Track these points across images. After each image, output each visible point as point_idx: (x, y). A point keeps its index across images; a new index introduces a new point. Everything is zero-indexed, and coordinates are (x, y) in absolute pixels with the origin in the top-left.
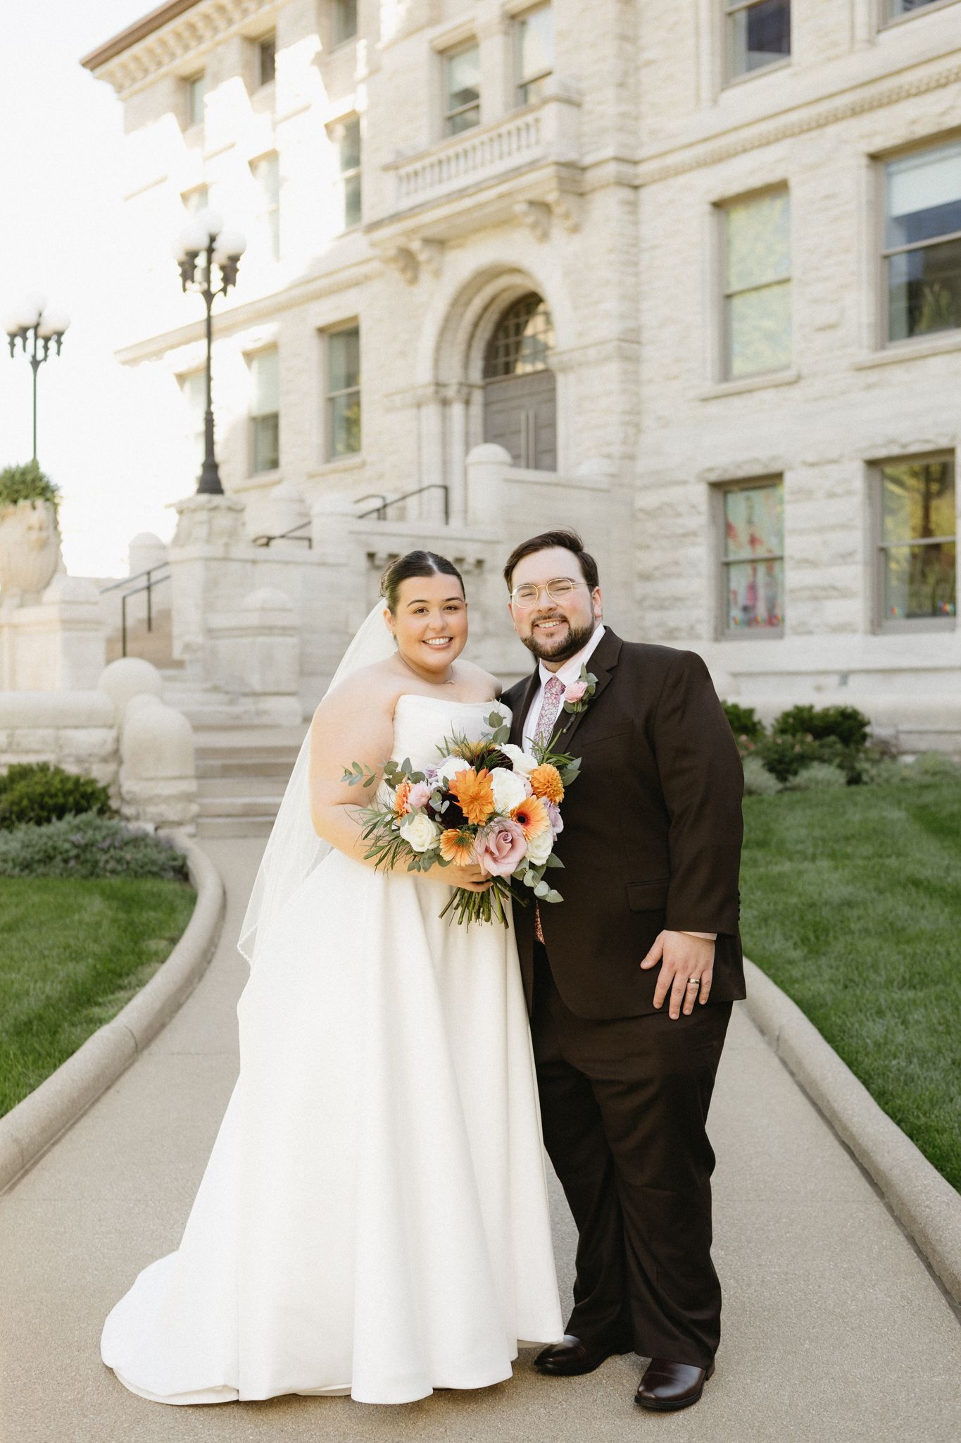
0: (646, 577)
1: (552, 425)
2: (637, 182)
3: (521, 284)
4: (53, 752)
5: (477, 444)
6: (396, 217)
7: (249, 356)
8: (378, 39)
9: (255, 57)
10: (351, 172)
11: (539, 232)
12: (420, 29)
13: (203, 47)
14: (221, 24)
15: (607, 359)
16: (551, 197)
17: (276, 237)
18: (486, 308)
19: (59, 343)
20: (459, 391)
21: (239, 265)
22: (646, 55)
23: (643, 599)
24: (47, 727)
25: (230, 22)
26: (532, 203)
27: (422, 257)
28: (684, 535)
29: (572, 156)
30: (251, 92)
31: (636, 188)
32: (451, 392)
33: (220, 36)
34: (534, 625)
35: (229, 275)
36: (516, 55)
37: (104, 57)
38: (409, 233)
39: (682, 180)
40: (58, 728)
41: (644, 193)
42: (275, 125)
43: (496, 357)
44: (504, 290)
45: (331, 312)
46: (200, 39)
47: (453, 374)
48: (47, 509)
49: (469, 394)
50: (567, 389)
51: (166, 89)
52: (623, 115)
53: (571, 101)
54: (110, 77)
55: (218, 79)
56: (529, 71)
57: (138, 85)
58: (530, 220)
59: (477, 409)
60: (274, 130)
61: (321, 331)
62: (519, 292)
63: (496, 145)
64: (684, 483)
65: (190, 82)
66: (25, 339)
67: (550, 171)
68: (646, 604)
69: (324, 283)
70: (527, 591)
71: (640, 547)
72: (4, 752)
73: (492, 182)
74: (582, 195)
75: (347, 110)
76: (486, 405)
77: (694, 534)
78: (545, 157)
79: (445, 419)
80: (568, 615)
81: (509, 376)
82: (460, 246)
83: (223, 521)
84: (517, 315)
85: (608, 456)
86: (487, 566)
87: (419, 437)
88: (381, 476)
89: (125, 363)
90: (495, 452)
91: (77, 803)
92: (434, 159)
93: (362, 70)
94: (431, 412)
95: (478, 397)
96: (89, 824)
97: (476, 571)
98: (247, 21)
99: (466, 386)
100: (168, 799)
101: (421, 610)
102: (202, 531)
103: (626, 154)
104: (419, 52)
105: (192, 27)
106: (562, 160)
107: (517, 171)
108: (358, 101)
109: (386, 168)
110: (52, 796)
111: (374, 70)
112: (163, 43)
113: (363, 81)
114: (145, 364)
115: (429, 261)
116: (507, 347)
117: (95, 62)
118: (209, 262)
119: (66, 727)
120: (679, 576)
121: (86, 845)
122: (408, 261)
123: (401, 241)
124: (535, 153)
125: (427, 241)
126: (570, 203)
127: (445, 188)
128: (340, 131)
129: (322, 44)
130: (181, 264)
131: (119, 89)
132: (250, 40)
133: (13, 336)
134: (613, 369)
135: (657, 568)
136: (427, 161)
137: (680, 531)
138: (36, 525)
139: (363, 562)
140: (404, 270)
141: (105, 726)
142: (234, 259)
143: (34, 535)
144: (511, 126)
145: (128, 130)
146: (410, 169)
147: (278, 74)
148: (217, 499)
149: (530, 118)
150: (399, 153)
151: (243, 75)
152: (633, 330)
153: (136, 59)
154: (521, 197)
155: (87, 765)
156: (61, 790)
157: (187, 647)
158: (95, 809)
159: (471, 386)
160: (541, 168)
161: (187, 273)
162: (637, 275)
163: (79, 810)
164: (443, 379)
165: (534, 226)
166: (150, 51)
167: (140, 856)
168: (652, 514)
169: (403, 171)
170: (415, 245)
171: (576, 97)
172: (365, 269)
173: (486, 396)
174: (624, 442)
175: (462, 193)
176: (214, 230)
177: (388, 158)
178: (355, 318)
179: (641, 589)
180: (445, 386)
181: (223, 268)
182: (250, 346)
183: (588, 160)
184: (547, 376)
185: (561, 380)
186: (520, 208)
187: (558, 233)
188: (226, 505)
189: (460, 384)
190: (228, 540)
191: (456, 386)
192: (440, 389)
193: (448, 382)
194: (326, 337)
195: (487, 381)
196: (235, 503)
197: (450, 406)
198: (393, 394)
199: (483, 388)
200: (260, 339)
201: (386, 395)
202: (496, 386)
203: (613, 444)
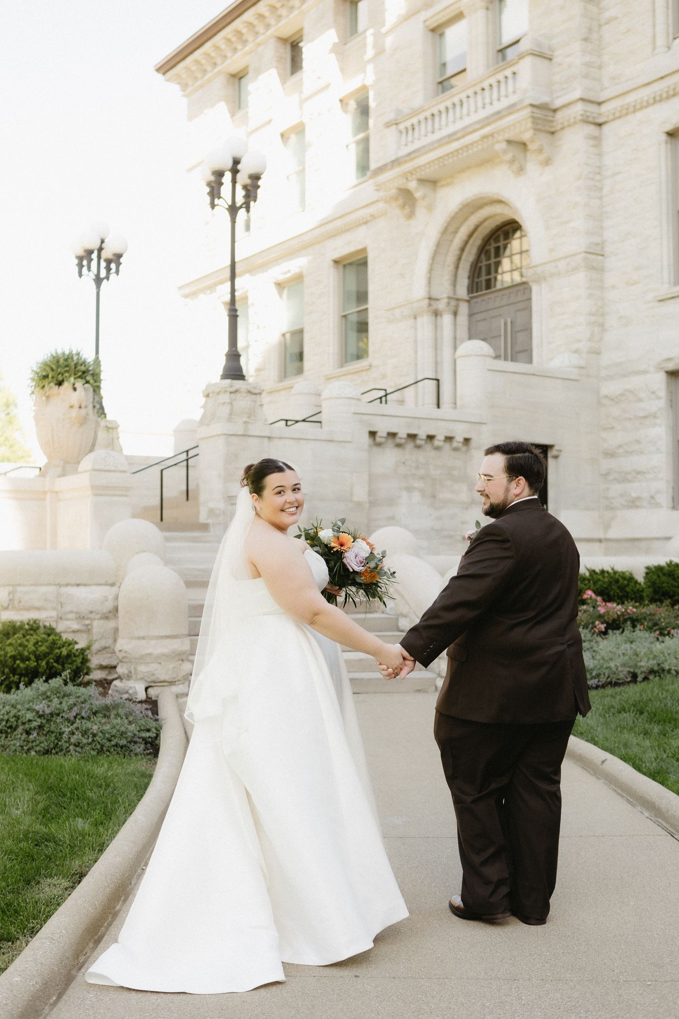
0: (610, 454)
1: (528, 329)
2: (600, 121)
3: (502, 214)
4: (54, 609)
5: (462, 341)
6: (396, 162)
7: (280, 286)
8: (383, 24)
9: (287, 53)
10: (361, 135)
11: (516, 166)
12: (416, 12)
13: (247, 49)
14: (261, 29)
15: (575, 269)
16: (526, 136)
17: (303, 194)
18: (471, 235)
19: (118, 264)
20: (448, 304)
21: (260, 183)
22: (607, 15)
23: (608, 474)
24: (50, 584)
25: (268, 26)
26: (509, 142)
27: (418, 195)
28: (645, 417)
29: (544, 99)
30: (284, 81)
31: (600, 125)
32: (441, 305)
33: (261, 38)
35: (251, 192)
36: (495, 25)
37: (173, 63)
38: (407, 176)
39: (639, 115)
40: (60, 585)
41: (605, 128)
42: (302, 103)
43: (479, 276)
44: (485, 220)
45: (343, 247)
46: (245, 42)
47: (443, 289)
48: (86, 390)
49: (457, 306)
50: (540, 298)
51: (219, 84)
52: (588, 64)
53: (543, 56)
54: (178, 80)
55: (258, 72)
56: (507, 39)
57: (199, 82)
58: (509, 156)
59: (463, 319)
60: (301, 107)
61: (336, 262)
62: (498, 221)
63: (479, 97)
64: (645, 372)
65: (238, 77)
66: (90, 260)
67: (527, 112)
68: (611, 478)
69: (338, 223)
71: (605, 429)
72: (6, 608)
73: (477, 126)
74: (553, 133)
75: (359, 85)
76: (471, 315)
77: (655, 416)
78: (522, 101)
79: (436, 327)
81: (489, 291)
82: (449, 184)
83: (243, 402)
84: (497, 240)
85: (576, 351)
86: (473, 443)
87: (416, 342)
88: (384, 376)
89: (186, 296)
90: (479, 346)
91: (50, 667)
92: (428, 114)
93: (370, 52)
94: (425, 321)
95: (464, 308)
96: (56, 692)
97: (464, 449)
98: (280, 24)
99: (454, 299)
100: (158, 659)
102: (225, 411)
103: (592, 96)
104: (417, 30)
105: (239, 33)
106: (536, 103)
107: (499, 115)
108: (369, 77)
109: (388, 125)
110: (24, 659)
111: (380, 51)
112: (217, 48)
113: (369, 61)
114: (201, 296)
115: (424, 197)
116: (488, 267)
117: (166, 67)
118: (234, 182)
119: (67, 585)
120: (641, 452)
121: (52, 714)
122: (406, 199)
123: (401, 183)
124: (513, 99)
125: (422, 181)
126: (543, 140)
127: (438, 135)
128: (352, 105)
129: (338, 37)
130: (209, 184)
131: (184, 86)
132: (283, 40)
133: (80, 259)
134: (581, 277)
135: (620, 446)
136: (422, 117)
137: (641, 414)
138: (77, 405)
139: (366, 439)
140: (403, 207)
141: (106, 584)
142: (255, 178)
143: (74, 413)
144: (492, 80)
145: (191, 118)
146: (408, 124)
147: (305, 64)
148: (238, 384)
149: (508, 73)
150: (399, 111)
151: (277, 68)
152: (597, 244)
153: (197, 62)
154: (500, 138)
155: (88, 622)
156: (34, 653)
157: (211, 512)
158: (66, 673)
159: (458, 300)
160: (518, 110)
161: (214, 191)
162: (601, 198)
163: (52, 674)
164: (434, 296)
165: (512, 161)
166: (207, 55)
167: (107, 727)
168: (615, 400)
169: (402, 127)
170: (412, 185)
171: (547, 52)
172: (371, 210)
173: (470, 308)
174: (590, 340)
175: (451, 138)
176: (237, 154)
177: (391, 116)
178: (364, 250)
179: (606, 464)
180: (437, 300)
181: (245, 187)
182: (281, 278)
183: (558, 103)
184: (523, 288)
185: (535, 288)
186: (501, 146)
187: (532, 167)
188: (247, 389)
189: (449, 298)
190: (247, 420)
191: (446, 300)
192: (433, 302)
193: (439, 297)
194: (341, 267)
195: (472, 295)
196: (254, 388)
197: (441, 315)
198: (393, 309)
199: (468, 301)
200: (289, 271)
201: (388, 310)
202: (479, 300)
203: (580, 341)
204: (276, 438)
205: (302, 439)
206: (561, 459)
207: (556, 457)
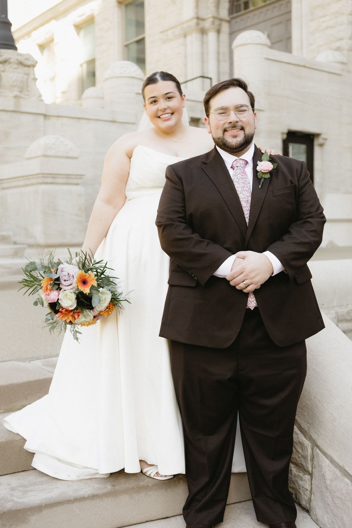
7: (78, 27)
20: (213, 23)
32: (207, 24)
34: (225, 131)
47: (209, 10)
49: (220, 25)
50: (300, 5)
59: (225, 36)
61: (120, 3)
70: (222, 111)
76: (231, 34)
79: (203, 43)
80: (244, 126)
81: (247, 11)
83: (14, 75)
85: (339, 49)
87: (186, 57)
90: (257, 35)
94: (194, 38)
95: (225, 28)
99: (218, 19)
101: (155, 101)
159: (221, 20)
164: (202, 15)
173: (230, 27)
180: (203, 20)
182: (78, 20)
188: (17, 59)
189: (214, 18)
190: (18, 94)
191: (211, 20)
192: (200, 22)
193: (205, 17)
194: (123, 7)
195: (232, 16)
196: (27, 59)
197: (207, 34)
198: (167, 30)
199: (229, 22)
200: (84, 14)
201: (162, 32)
202: (238, 20)
203: (341, 39)
204: (53, 116)
205: (82, 119)
206: (326, 147)
207: (321, 145)
